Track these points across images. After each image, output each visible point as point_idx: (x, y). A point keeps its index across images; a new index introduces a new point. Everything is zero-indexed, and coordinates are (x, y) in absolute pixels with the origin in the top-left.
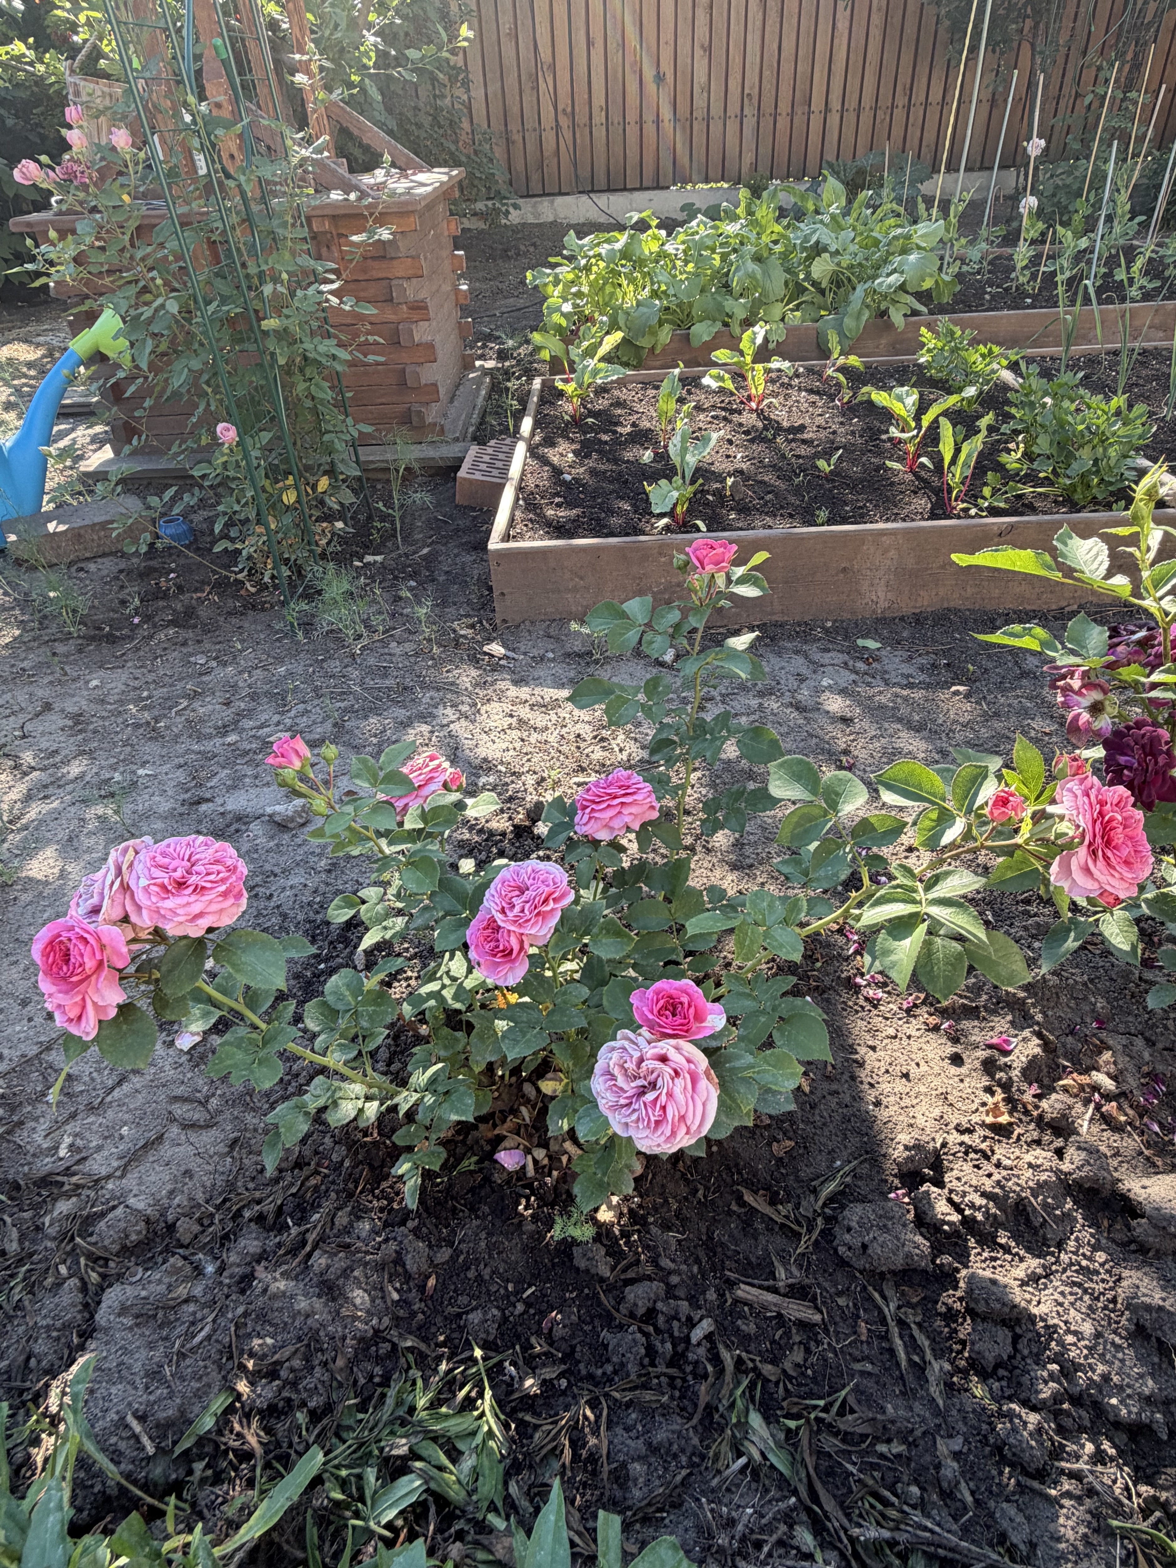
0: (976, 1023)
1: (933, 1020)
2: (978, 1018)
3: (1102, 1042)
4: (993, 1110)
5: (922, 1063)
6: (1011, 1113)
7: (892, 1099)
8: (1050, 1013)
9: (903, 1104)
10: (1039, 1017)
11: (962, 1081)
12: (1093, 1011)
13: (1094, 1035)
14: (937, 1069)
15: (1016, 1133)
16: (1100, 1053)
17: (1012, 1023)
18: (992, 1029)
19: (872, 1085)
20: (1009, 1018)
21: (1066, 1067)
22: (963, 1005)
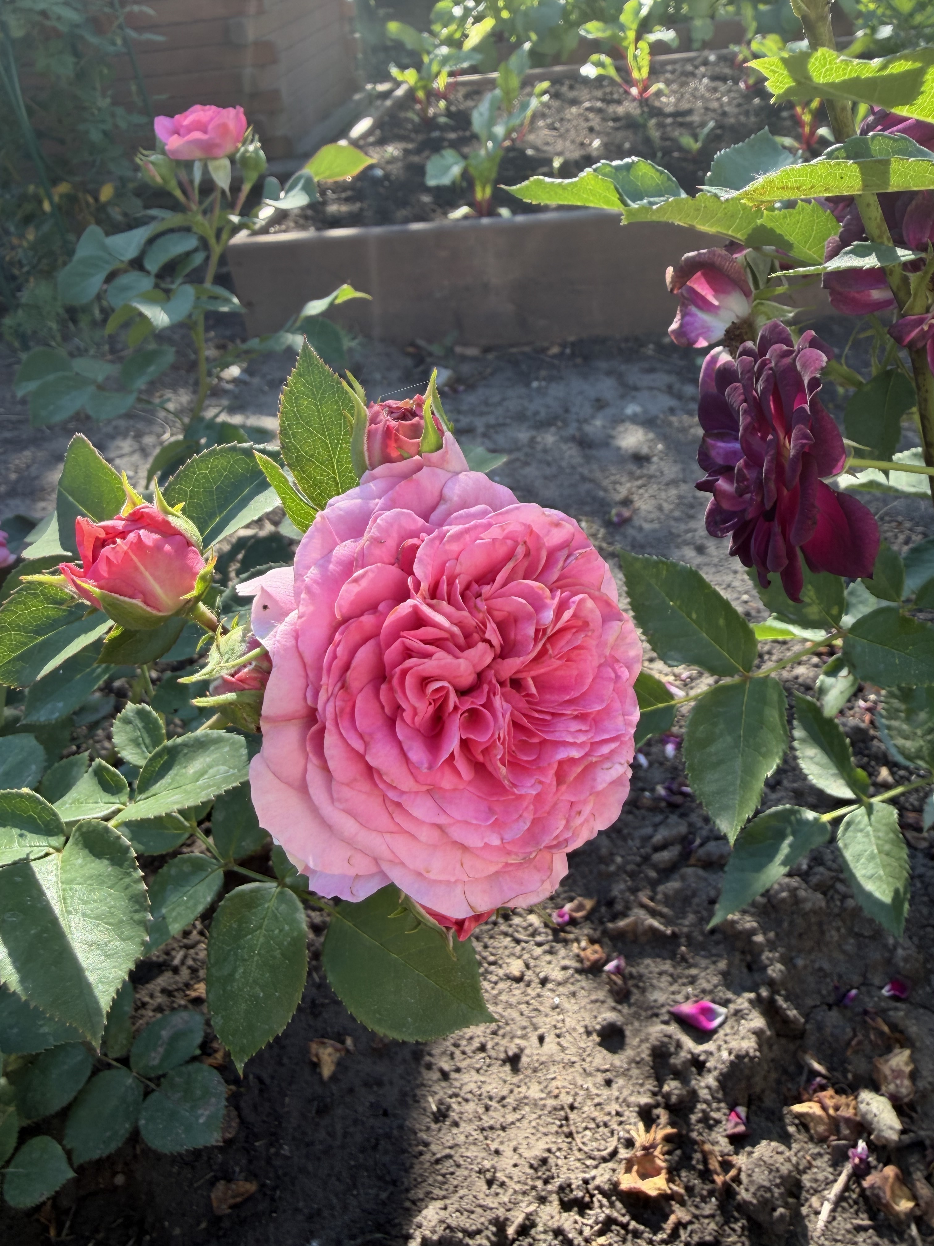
0: (667, 966)
1: (593, 953)
2: (673, 957)
3: (894, 1027)
4: (640, 1161)
5: (550, 1039)
6: (673, 1174)
7: (470, 1107)
8: (800, 962)
9: (487, 1121)
10: (775, 970)
11: (608, 1083)
12: (889, 962)
13: (882, 1013)
14: (571, 1055)
15: (672, 1219)
16: (889, 1050)
17: (725, 975)
18: (692, 981)
19: (445, 1076)
20: (722, 965)
21: (814, 1074)
22: (653, 930)
